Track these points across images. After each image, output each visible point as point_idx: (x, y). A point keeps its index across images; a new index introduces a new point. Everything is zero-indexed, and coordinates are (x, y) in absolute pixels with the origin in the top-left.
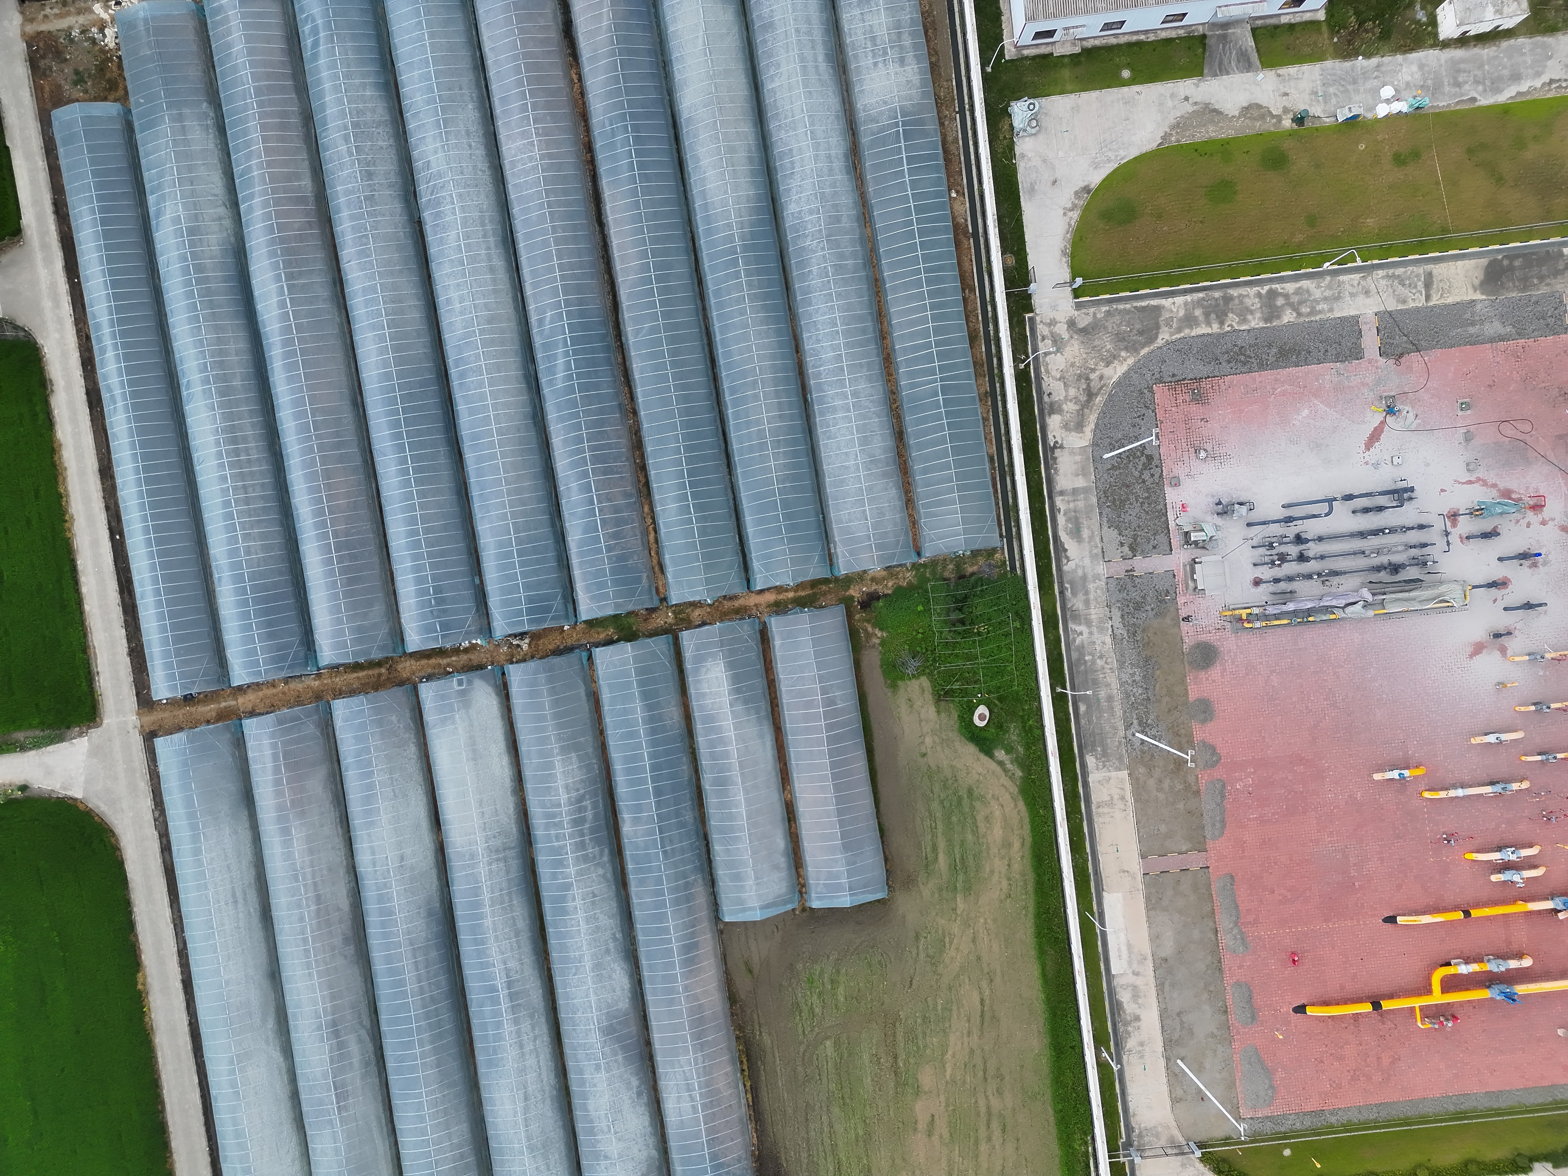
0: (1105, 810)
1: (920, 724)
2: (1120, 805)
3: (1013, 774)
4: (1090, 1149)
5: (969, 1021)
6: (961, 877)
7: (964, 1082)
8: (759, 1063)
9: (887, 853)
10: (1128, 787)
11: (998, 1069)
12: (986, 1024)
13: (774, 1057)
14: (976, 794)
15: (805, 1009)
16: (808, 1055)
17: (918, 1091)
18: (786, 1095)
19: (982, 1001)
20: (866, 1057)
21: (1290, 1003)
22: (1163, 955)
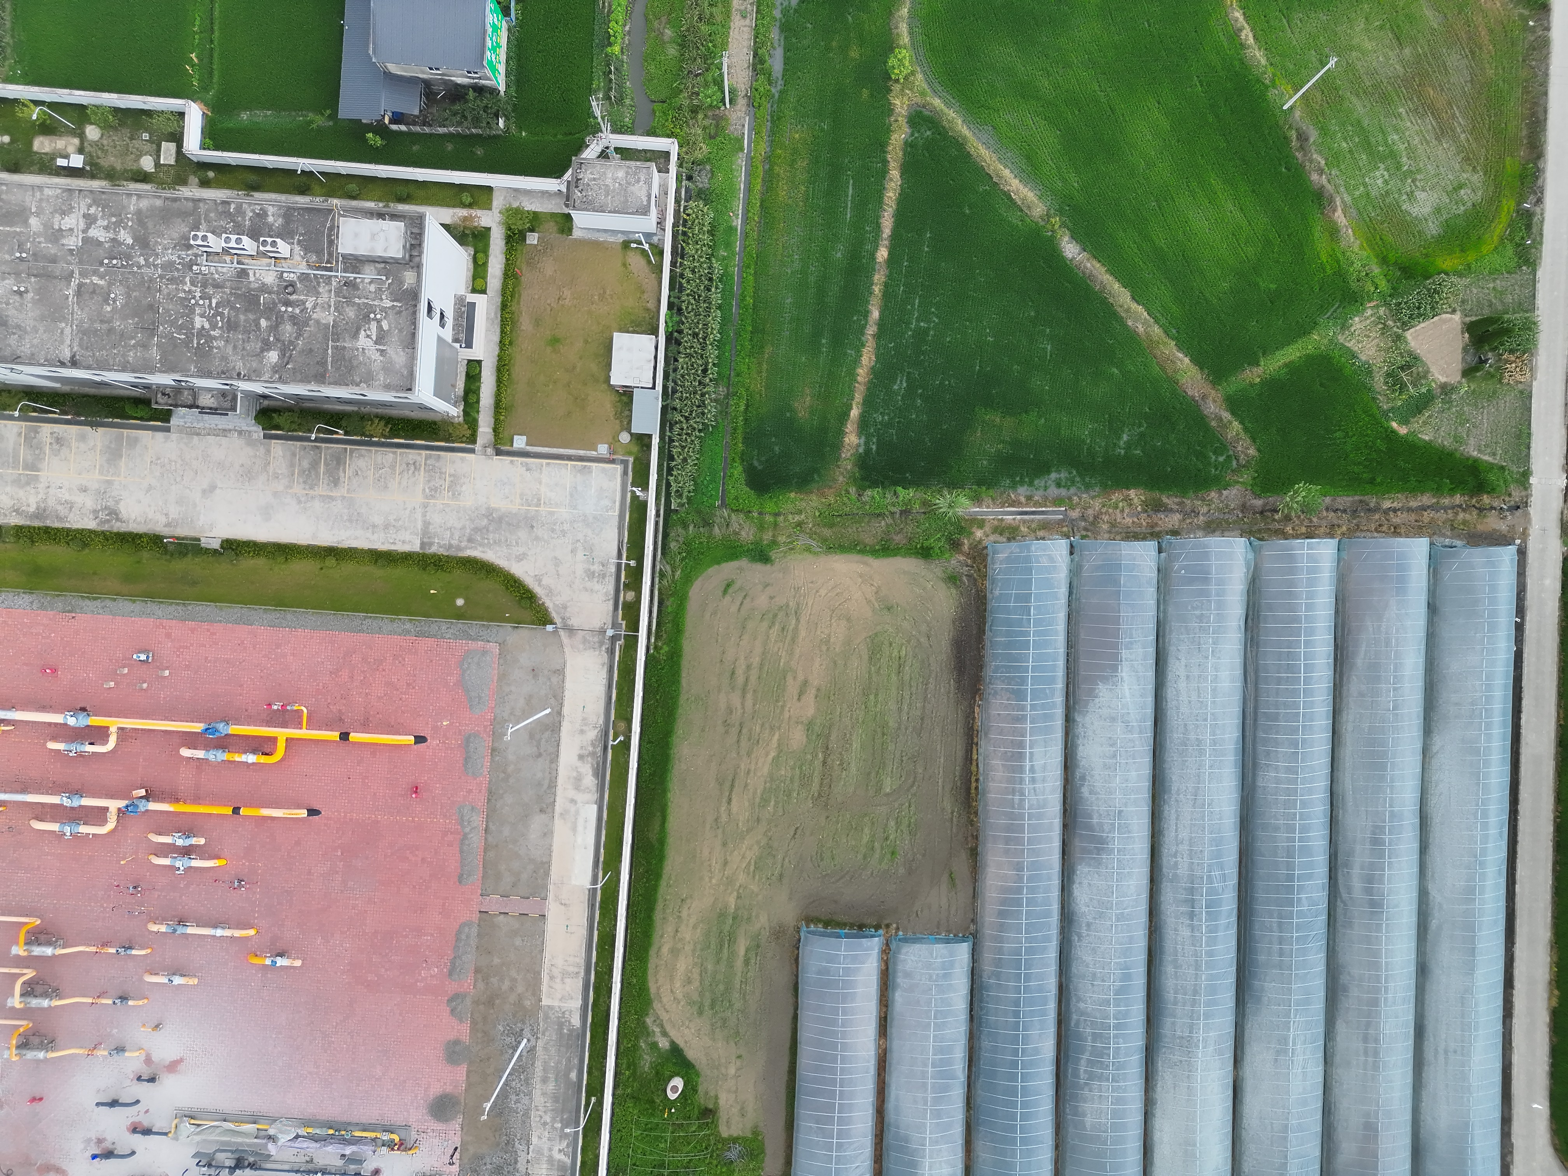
0: (571, 969)
1: (737, 1088)
2: (556, 972)
3: (655, 1021)
4: (653, 640)
5: (746, 785)
6: (726, 928)
7: (763, 725)
8: (959, 784)
9: (794, 966)
10: (544, 988)
11: (727, 732)
12: (730, 778)
13: (943, 787)
14: (696, 1007)
15: (904, 827)
16: (910, 781)
17: (809, 726)
18: (939, 747)
19: (729, 801)
20: (853, 769)
21: (428, 747)
22: (543, 816)
